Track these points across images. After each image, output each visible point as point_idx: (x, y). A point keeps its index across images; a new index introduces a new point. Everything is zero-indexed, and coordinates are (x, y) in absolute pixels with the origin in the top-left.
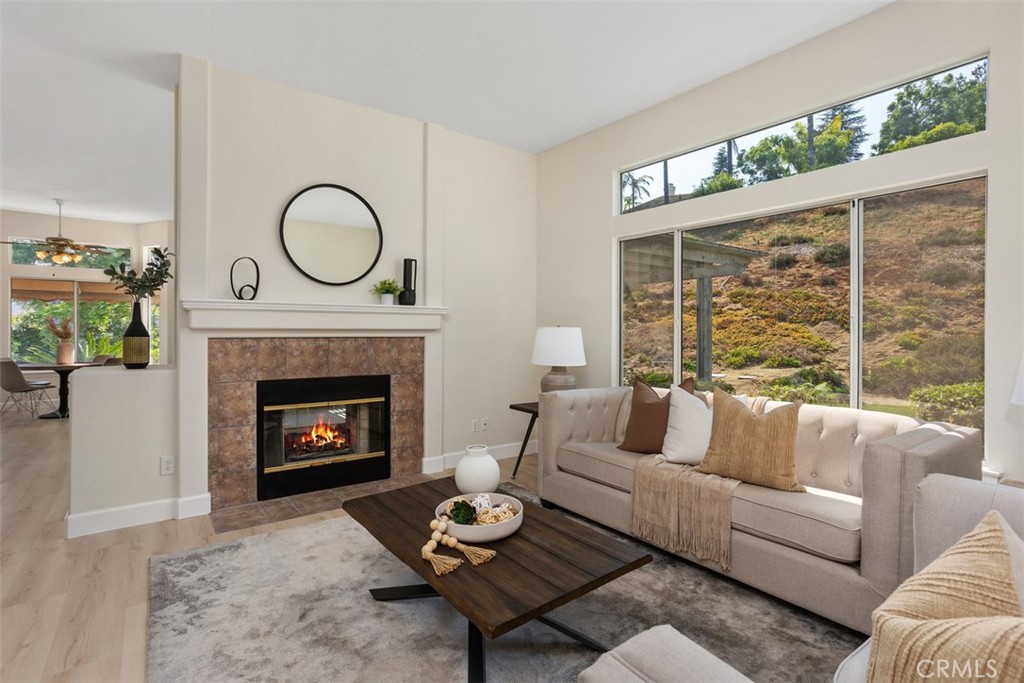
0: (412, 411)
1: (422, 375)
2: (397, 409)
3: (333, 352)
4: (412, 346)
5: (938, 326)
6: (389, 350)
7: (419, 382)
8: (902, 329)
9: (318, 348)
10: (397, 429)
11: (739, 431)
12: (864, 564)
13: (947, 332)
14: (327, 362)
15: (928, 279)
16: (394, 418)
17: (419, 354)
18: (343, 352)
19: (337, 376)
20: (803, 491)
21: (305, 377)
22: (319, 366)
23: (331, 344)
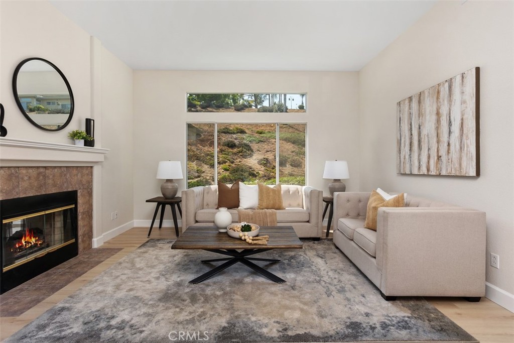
0: (87, 211)
1: (91, 189)
2: (81, 211)
3: (48, 177)
4: (87, 172)
5: (232, 162)
6: (77, 175)
7: (90, 194)
8: (222, 164)
9: (39, 174)
10: (81, 224)
11: (271, 194)
12: (310, 221)
13: (235, 165)
14: (45, 183)
15: (225, 145)
16: (80, 217)
17: (90, 177)
18: (54, 176)
19: (50, 193)
20: (285, 209)
21: (32, 195)
22: (40, 187)
23: (47, 171)
